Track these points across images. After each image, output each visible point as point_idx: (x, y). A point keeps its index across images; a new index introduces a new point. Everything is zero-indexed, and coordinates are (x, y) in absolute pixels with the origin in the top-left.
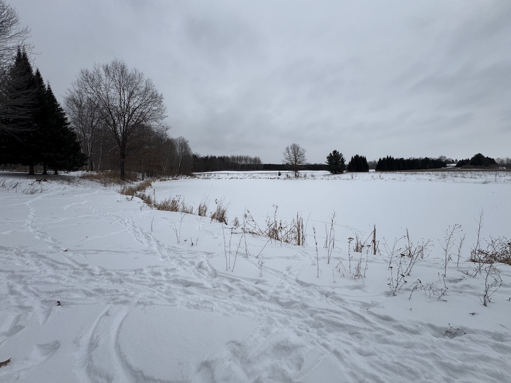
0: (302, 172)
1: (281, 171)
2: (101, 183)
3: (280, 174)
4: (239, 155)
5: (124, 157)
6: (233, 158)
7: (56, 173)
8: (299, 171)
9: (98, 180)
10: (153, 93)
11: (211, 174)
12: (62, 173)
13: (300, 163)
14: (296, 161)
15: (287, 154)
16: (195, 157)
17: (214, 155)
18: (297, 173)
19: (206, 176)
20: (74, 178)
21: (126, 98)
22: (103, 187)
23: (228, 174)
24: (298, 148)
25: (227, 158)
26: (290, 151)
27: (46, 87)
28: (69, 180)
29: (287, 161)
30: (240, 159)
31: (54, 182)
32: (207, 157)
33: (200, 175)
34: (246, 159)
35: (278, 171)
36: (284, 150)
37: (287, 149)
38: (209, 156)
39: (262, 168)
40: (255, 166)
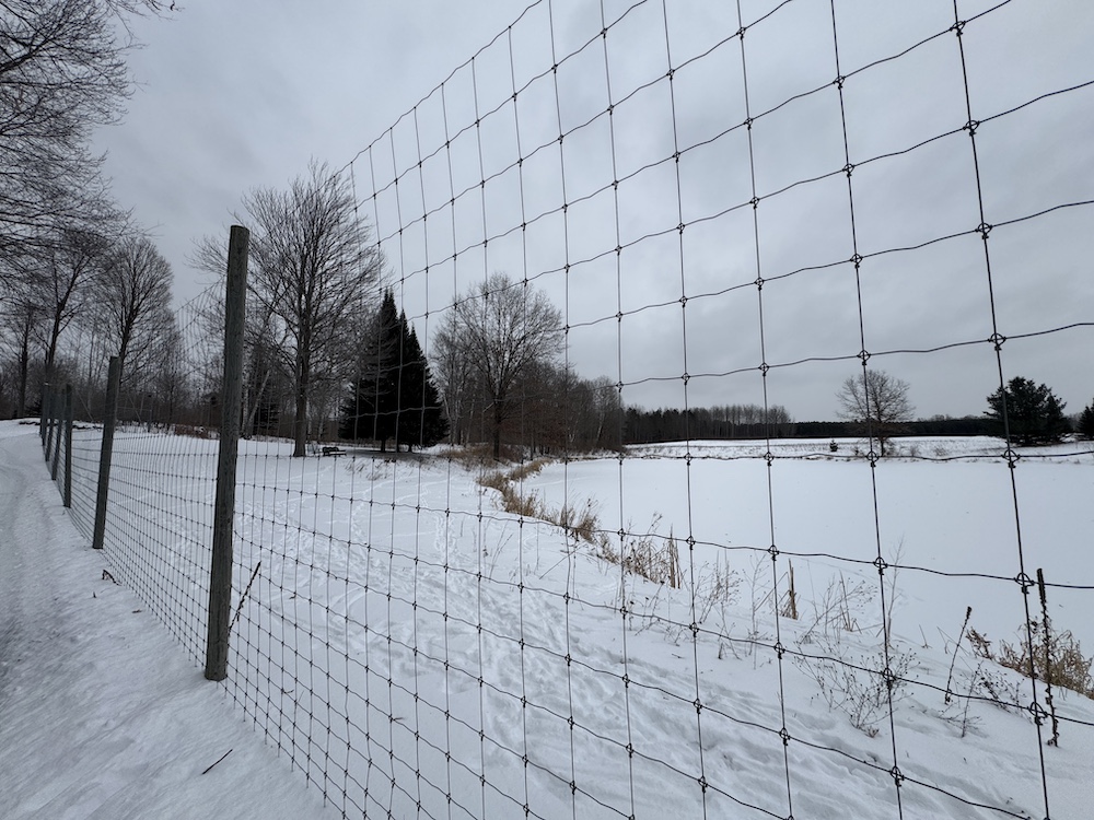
0: (902, 443)
1: (837, 440)
2: (463, 464)
3: (834, 448)
4: (731, 405)
5: (499, 422)
6: (718, 412)
7: (410, 450)
8: (891, 439)
9: (461, 461)
10: (547, 311)
11: (663, 447)
12: (417, 450)
13: (892, 416)
14: (880, 413)
15: (851, 397)
16: (633, 412)
17: (674, 408)
18: (885, 446)
19: (651, 452)
20: (429, 456)
21: (508, 326)
22: (464, 473)
23: (700, 448)
24: (884, 382)
25: (704, 411)
26: (860, 389)
27: (410, 331)
28: (421, 459)
29: (851, 414)
30: (735, 412)
31: (404, 463)
32: (659, 412)
33: (640, 450)
34: (749, 412)
35: (829, 441)
36: (840, 387)
37: (851, 384)
38: (663, 410)
39: (793, 431)
40: (771, 427)
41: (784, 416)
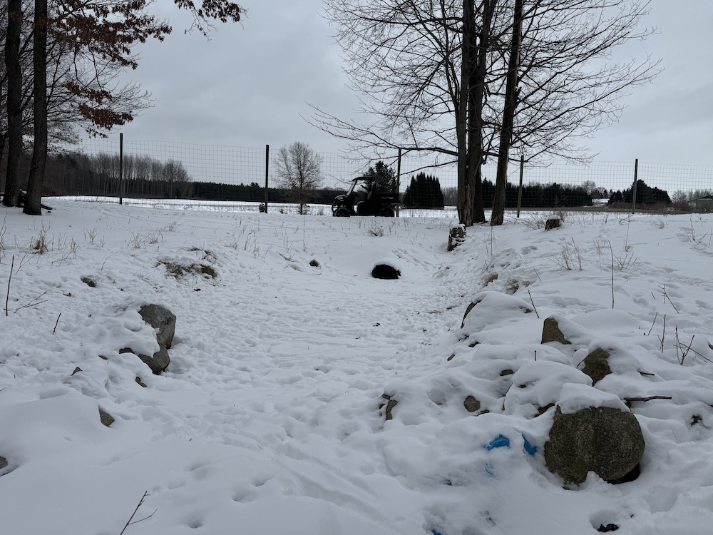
3: (263, 210)
8: (308, 205)
13: (309, 184)
14: (302, 179)
15: (282, 164)
18: (303, 210)
24: (307, 153)
26: (290, 157)
29: (281, 179)
37: (283, 152)
39: (190, 193)
41: (182, 173)
